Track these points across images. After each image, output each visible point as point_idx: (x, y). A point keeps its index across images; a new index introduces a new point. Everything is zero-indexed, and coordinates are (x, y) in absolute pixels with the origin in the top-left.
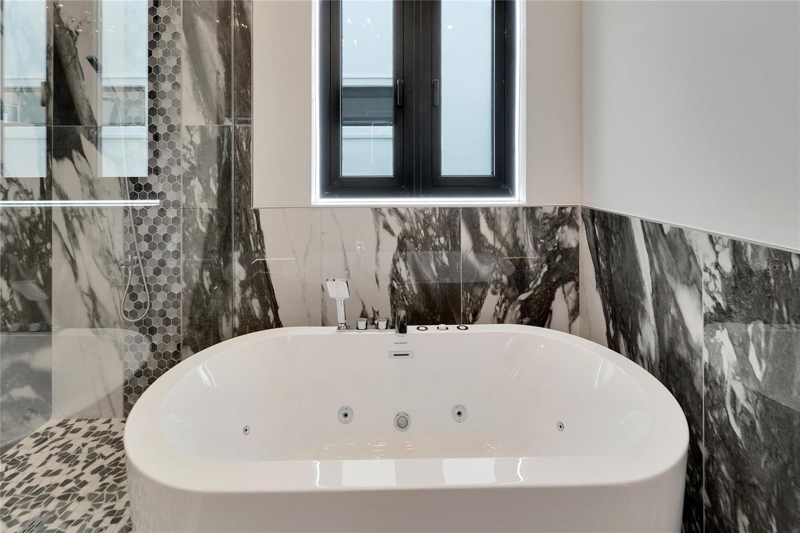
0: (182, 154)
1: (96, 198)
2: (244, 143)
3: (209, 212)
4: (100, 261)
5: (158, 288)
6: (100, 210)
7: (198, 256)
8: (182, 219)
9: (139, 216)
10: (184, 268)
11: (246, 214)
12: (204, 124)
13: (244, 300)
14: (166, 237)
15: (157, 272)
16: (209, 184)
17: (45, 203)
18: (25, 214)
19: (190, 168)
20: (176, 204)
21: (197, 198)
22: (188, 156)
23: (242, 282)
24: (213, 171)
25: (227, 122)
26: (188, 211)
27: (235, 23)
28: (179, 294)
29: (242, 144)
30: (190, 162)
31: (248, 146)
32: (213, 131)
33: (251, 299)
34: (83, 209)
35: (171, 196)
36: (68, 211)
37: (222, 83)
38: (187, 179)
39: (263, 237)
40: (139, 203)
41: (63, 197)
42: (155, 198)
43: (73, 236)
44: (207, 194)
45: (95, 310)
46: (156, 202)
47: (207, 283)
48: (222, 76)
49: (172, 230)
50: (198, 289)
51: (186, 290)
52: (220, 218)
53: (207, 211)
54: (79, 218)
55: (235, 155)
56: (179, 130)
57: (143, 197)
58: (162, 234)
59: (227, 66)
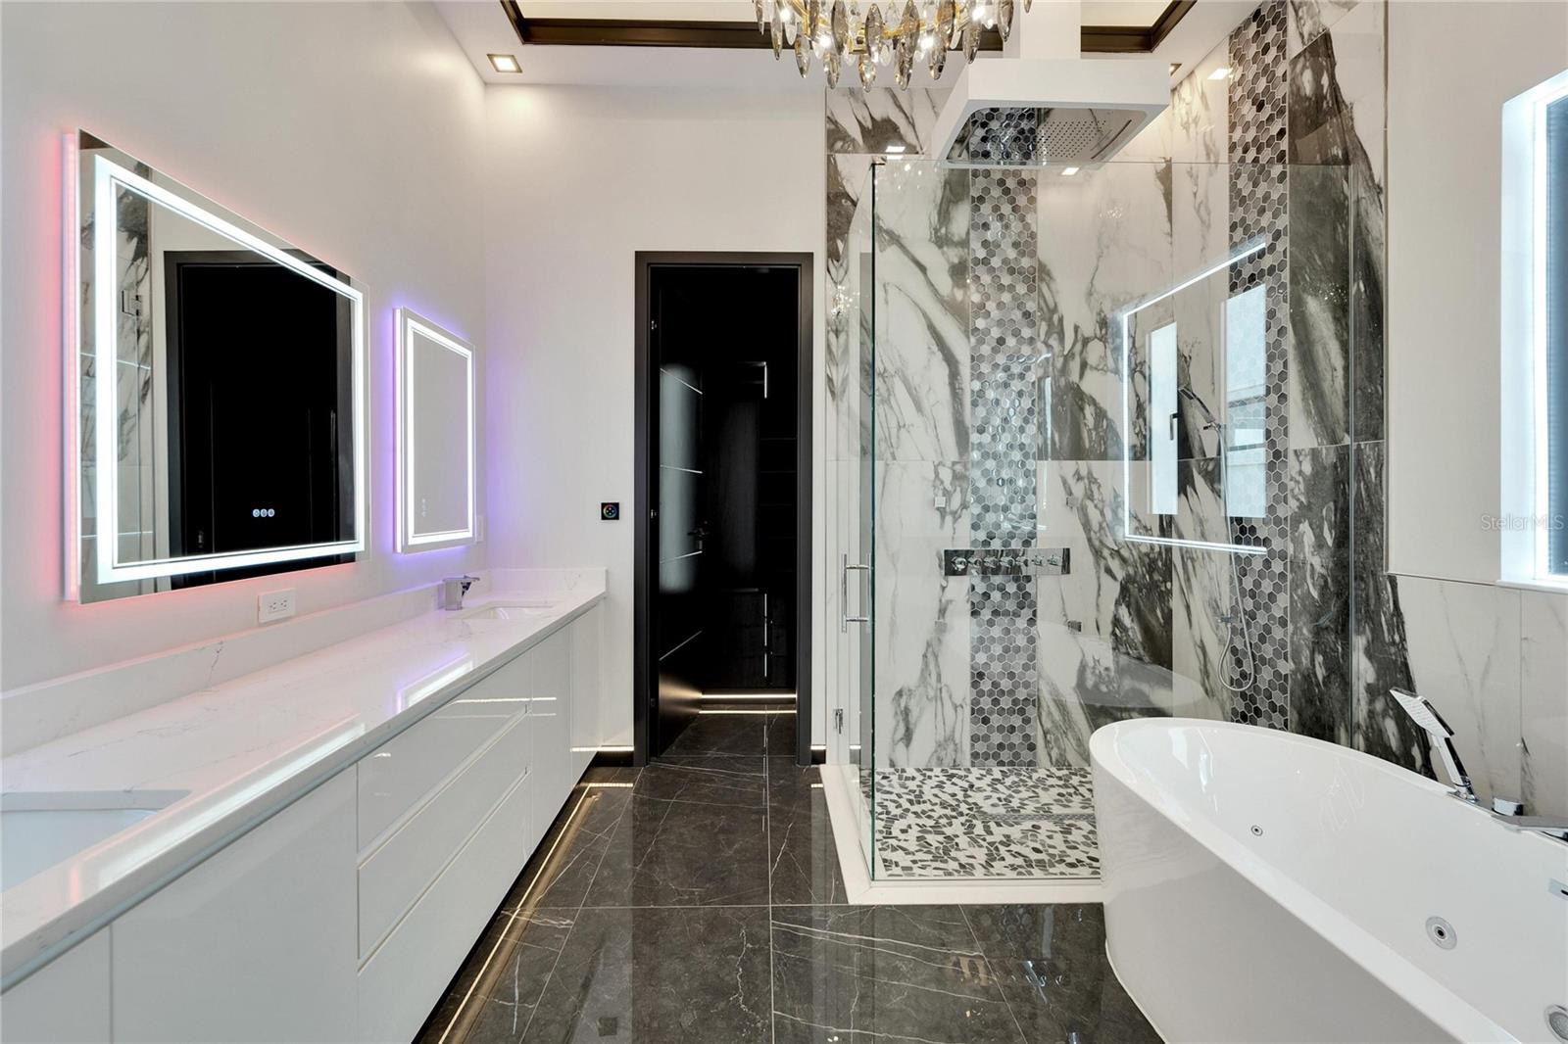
0: (1289, 488)
1: (1206, 540)
2: (1372, 471)
3: (1323, 571)
4: (1209, 610)
5: (1263, 661)
6: (1209, 553)
7: (1309, 631)
8: (1289, 576)
9: (1242, 565)
10: (1292, 642)
11: (1376, 581)
12: (1316, 446)
13: (1371, 714)
14: (1272, 597)
15: (1262, 639)
16: (1322, 531)
17: (1164, 541)
18: (1144, 550)
19: (1299, 508)
20: (1283, 556)
21: (1307, 550)
22: (1296, 491)
23: (1369, 685)
24: (1328, 511)
25: (1347, 440)
26: (1297, 566)
27: (1357, 287)
28: (1286, 675)
29: (1368, 472)
30: (1298, 500)
31: (1379, 474)
32: (1329, 456)
33: (1383, 717)
34: (1196, 550)
35: (1277, 544)
36: (1184, 551)
37: (1340, 382)
38: (1296, 521)
39: (1403, 623)
40: (1244, 549)
41: (1181, 536)
42: (1260, 545)
43: (1188, 580)
44: (1320, 544)
45: (1205, 666)
46: (1262, 550)
47: (1320, 673)
48: (1340, 373)
49: (1278, 588)
50: (1309, 675)
51: (1294, 672)
52: (1335, 579)
53: (1319, 569)
54: (1192, 560)
55: (1359, 488)
56: (1286, 457)
57: (1248, 543)
58: (1267, 592)
59: (1346, 358)
